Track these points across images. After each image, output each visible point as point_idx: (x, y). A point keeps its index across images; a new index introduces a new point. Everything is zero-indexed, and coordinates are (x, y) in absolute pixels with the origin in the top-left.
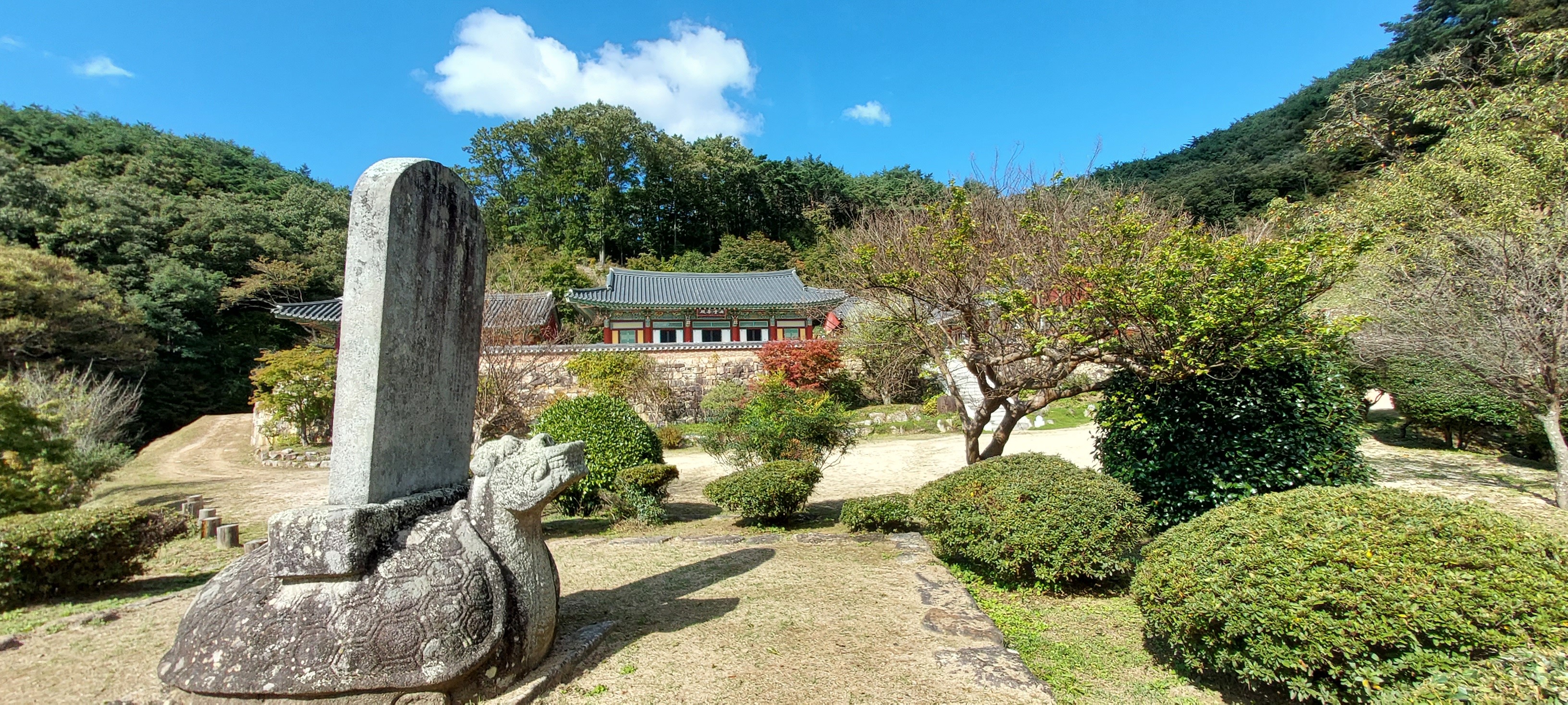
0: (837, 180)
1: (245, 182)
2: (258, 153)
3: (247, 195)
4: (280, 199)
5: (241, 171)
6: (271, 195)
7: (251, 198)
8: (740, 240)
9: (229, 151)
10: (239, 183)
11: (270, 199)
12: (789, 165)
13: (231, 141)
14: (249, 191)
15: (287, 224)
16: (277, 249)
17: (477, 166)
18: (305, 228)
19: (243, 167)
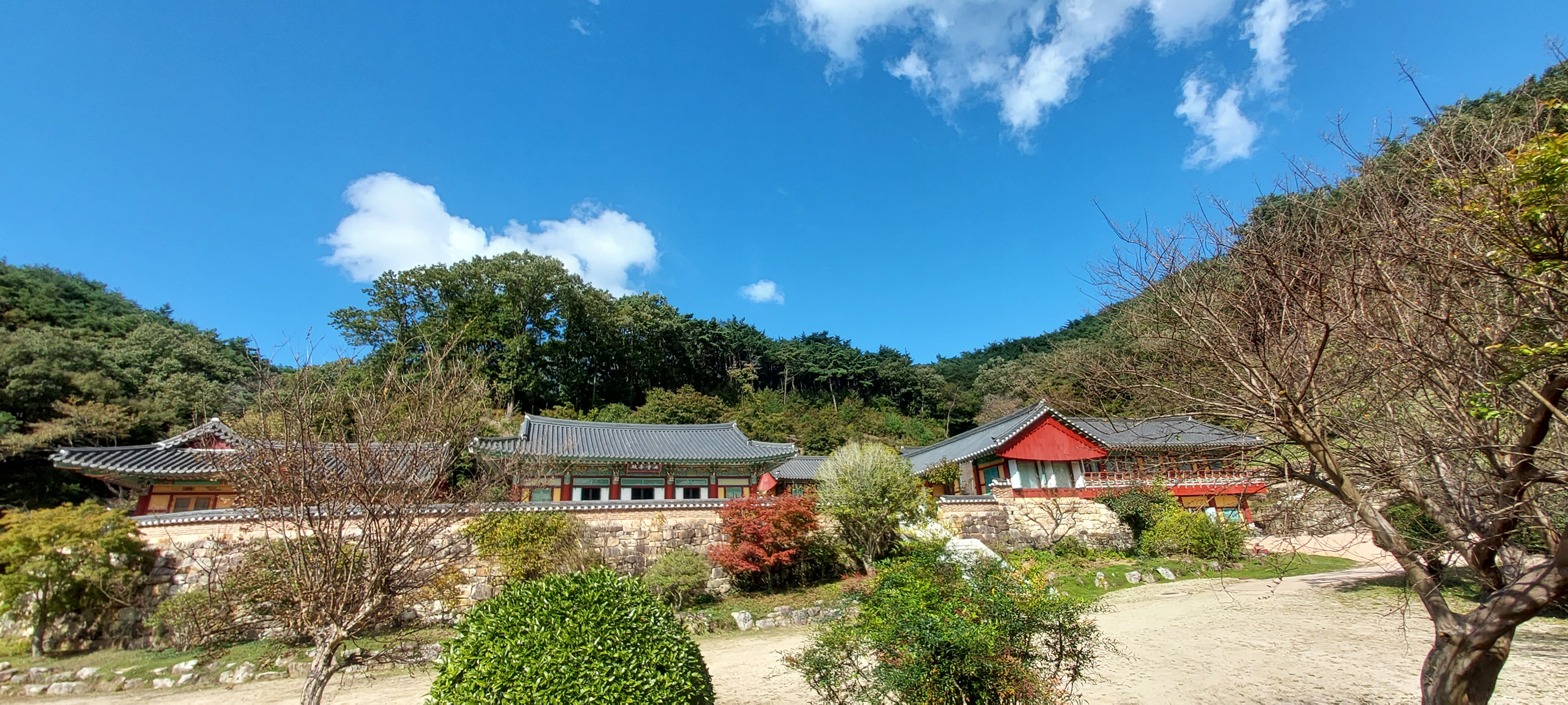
0: (760, 342)
1: (81, 317)
2: (111, 288)
3: (81, 331)
4: (123, 336)
5: (82, 305)
6: (113, 332)
7: (85, 334)
8: (669, 393)
9: (73, 283)
10: (74, 317)
11: (111, 336)
12: (714, 325)
13: (80, 274)
14: (85, 326)
15: (124, 366)
16: (99, 390)
17: (376, 309)
18: (146, 370)
19: (85, 301)
